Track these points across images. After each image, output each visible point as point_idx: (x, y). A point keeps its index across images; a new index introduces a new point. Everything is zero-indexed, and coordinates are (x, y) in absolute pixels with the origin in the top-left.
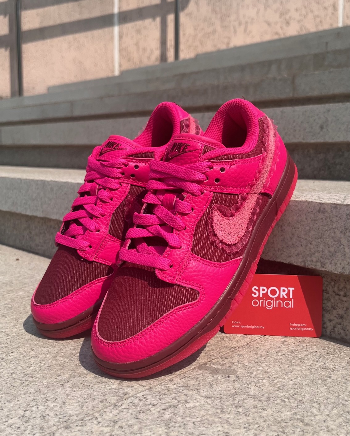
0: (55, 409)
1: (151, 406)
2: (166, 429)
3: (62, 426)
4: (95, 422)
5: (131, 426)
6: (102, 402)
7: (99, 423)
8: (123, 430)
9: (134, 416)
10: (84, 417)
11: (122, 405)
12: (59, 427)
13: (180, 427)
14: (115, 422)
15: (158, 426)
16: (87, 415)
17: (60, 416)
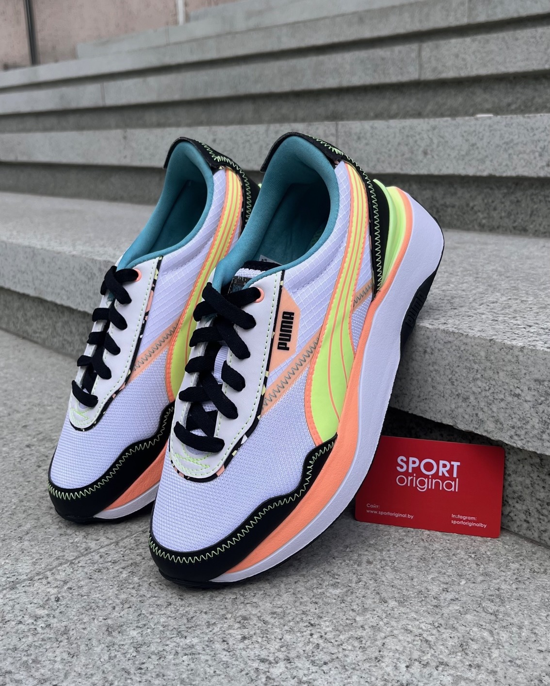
0: (6, 567)
1: (110, 564)
2: (118, 590)
3: (8, 586)
4: (44, 581)
5: (81, 587)
6: (58, 559)
7: (49, 583)
8: (71, 591)
9: (88, 575)
10: (34, 576)
11: (79, 562)
12: (5, 587)
13: (133, 588)
14: (65, 582)
15: (111, 587)
16: (38, 574)
17: (8, 576)
